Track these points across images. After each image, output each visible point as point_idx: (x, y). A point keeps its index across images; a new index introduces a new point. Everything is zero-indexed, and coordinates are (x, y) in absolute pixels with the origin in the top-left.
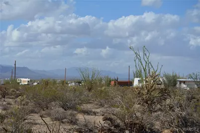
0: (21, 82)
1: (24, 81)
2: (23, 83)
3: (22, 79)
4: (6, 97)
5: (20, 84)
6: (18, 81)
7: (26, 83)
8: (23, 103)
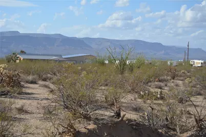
0: (194, 64)
1: (198, 63)
2: (196, 65)
3: (196, 61)
4: (176, 78)
5: (194, 66)
6: (191, 63)
7: (200, 65)
8: (191, 84)
